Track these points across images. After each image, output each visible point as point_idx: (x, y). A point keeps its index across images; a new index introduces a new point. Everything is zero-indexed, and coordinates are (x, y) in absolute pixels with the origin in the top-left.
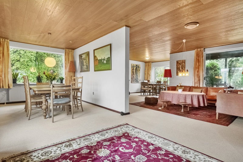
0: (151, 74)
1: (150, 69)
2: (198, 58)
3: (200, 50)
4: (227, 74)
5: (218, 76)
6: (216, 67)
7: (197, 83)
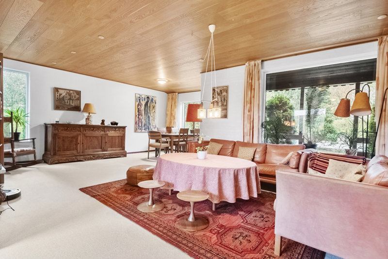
0: (176, 116)
1: (176, 106)
2: (250, 81)
3: (255, 65)
4: (305, 119)
5: (290, 121)
6: (285, 104)
7: (249, 134)
